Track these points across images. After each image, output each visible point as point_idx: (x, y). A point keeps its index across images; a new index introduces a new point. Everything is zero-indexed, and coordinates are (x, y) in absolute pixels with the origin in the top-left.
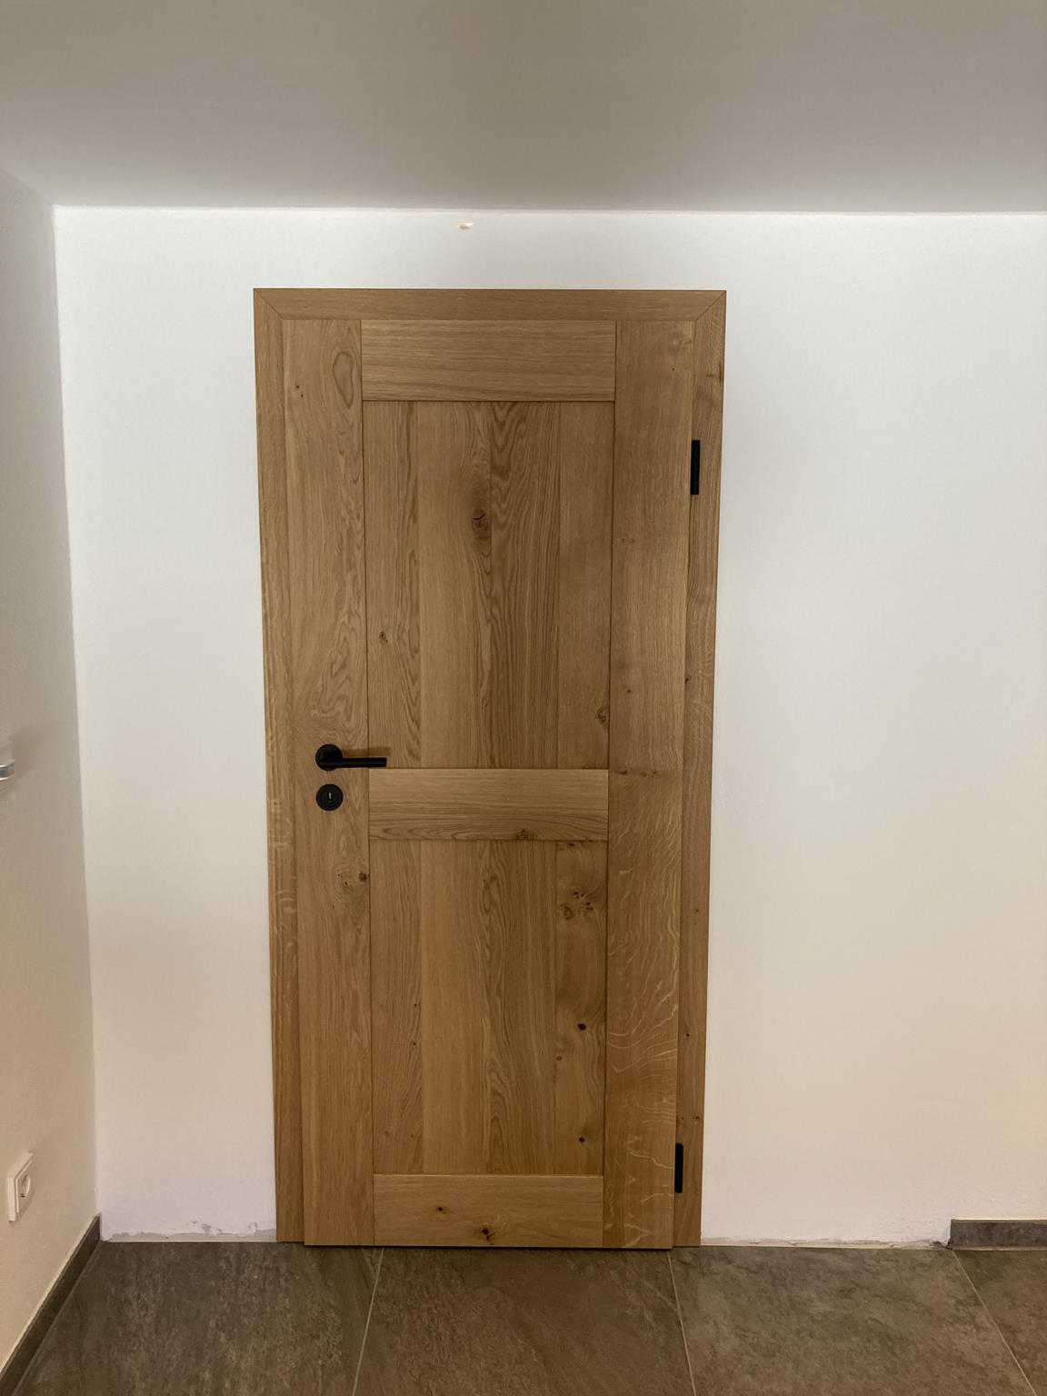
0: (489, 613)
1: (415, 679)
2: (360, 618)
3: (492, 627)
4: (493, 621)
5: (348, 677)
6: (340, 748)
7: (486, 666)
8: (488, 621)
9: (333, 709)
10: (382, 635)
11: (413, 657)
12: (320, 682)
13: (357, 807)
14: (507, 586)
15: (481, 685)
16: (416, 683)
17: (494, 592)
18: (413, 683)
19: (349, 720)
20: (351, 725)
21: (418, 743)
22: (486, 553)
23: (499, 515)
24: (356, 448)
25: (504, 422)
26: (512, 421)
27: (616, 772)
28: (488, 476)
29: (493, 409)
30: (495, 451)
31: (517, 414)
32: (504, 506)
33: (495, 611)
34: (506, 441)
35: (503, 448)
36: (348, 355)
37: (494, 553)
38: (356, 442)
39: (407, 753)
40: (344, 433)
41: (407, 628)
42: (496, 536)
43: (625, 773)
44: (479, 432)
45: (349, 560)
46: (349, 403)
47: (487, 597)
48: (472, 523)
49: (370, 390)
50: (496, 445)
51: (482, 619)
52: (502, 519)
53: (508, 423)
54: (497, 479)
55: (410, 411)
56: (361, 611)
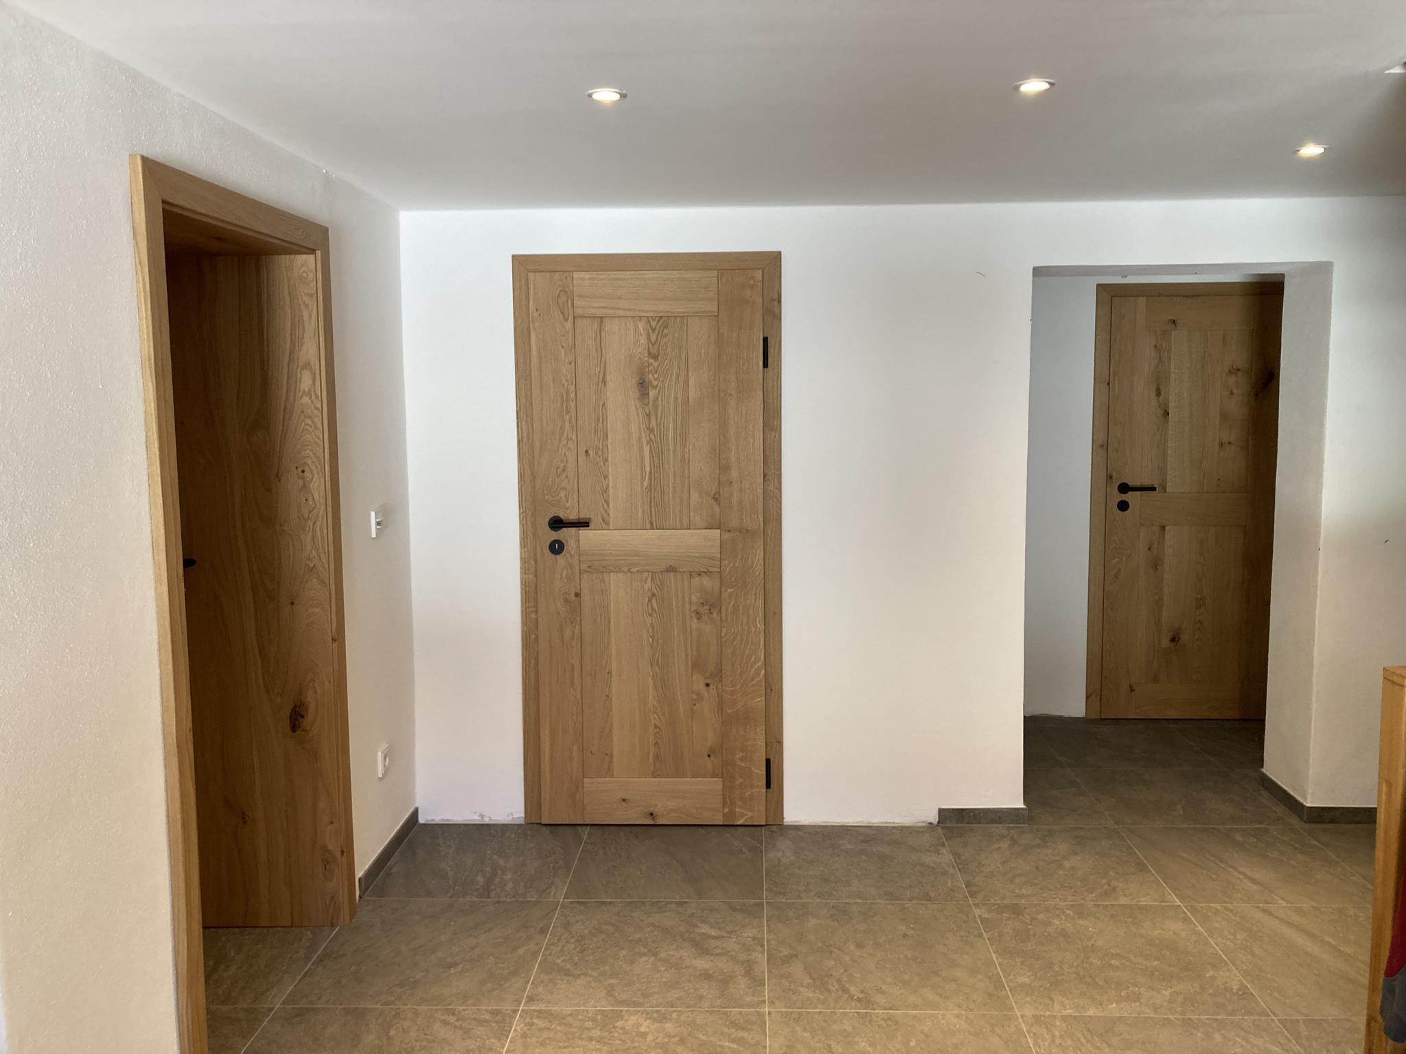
0: (648, 438)
1: (606, 477)
2: (573, 442)
3: (650, 445)
4: (651, 442)
5: (567, 477)
6: (562, 517)
7: (648, 469)
8: (648, 442)
9: (558, 495)
10: (587, 451)
11: (604, 464)
12: (551, 479)
13: (573, 553)
14: (658, 422)
15: (645, 479)
16: (607, 480)
17: (651, 426)
18: (605, 479)
19: (567, 501)
20: (569, 504)
21: (608, 515)
22: (646, 403)
23: (653, 381)
24: (570, 344)
25: (655, 328)
26: (660, 327)
27: (725, 531)
28: (646, 359)
29: (649, 321)
30: (650, 346)
31: (663, 323)
32: (656, 376)
33: (652, 436)
34: (657, 339)
35: (655, 343)
36: (565, 292)
37: (651, 403)
38: (570, 341)
39: (601, 521)
40: (564, 336)
41: (601, 447)
42: (652, 393)
43: (729, 531)
44: (641, 334)
45: (567, 408)
46: (566, 318)
47: (647, 428)
48: (638, 386)
49: (578, 311)
50: (651, 341)
51: (645, 443)
52: (655, 384)
53: (658, 328)
54: (652, 361)
55: (602, 322)
56: (574, 437)
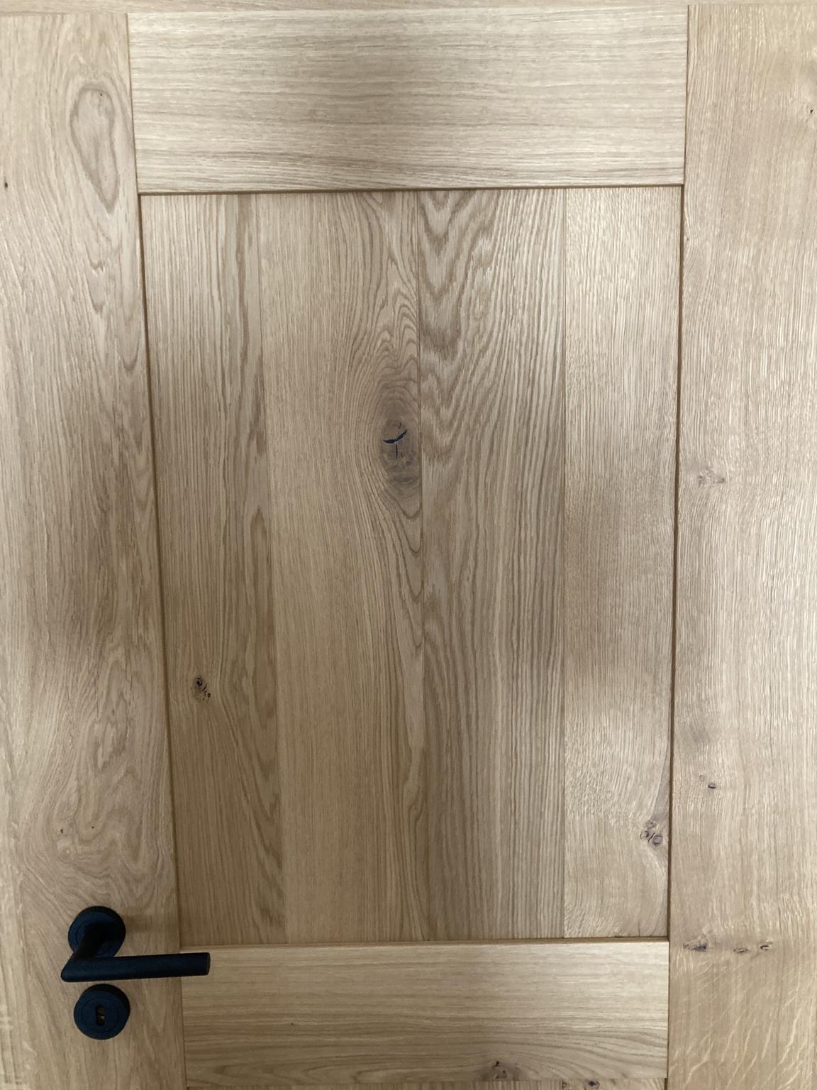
0: (418, 632)
1: (268, 768)
2: (150, 653)
3: (427, 659)
4: (429, 649)
5: (130, 771)
6: (119, 911)
8: (418, 647)
9: (102, 835)
10: (199, 683)
11: (264, 727)
13: (160, 1028)
14: (454, 578)
15: (406, 778)
16: (272, 779)
17: (428, 589)
18: (266, 777)
19: (135, 857)
20: (141, 867)
21: (280, 893)
22: (412, 510)
23: (436, 432)
24: (128, 298)
25: (446, 234)
26: (463, 233)
27: (685, 947)
28: (412, 350)
29: (422, 208)
30: (428, 302)
31: (472, 217)
32: (446, 413)
33: (432, 627)
34: (451, 276)
35: (445, 290)
37: (427, 511)
38: (127, 283)
39: (257, 916)
40: (100, 265)
41: (250, 668)
42: (432, 474)
43: (703, 948)
44: (392, 258)
45: (122, 531)
46: (109, 197)
47: (415, 599)
48: (382, 451)
49: (155, 172)
50: (429, 286)
51: (405, 645)
52: (444, 439)
53: (453, 235)
54: (432, 357)
55: (243, 217)
56: (153, 637)
